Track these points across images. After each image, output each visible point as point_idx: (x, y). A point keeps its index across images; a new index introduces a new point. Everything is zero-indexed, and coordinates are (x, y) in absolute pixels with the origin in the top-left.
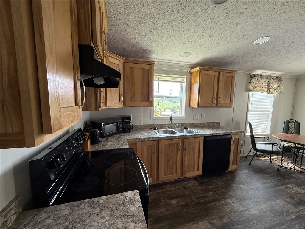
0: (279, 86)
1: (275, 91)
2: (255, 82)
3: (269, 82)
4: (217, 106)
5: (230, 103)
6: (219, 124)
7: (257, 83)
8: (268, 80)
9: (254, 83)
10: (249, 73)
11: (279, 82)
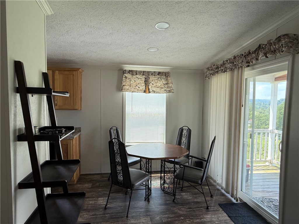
0: (166, 84)
1: (162, 90)
8: (144, 76)
11: (165, 78)
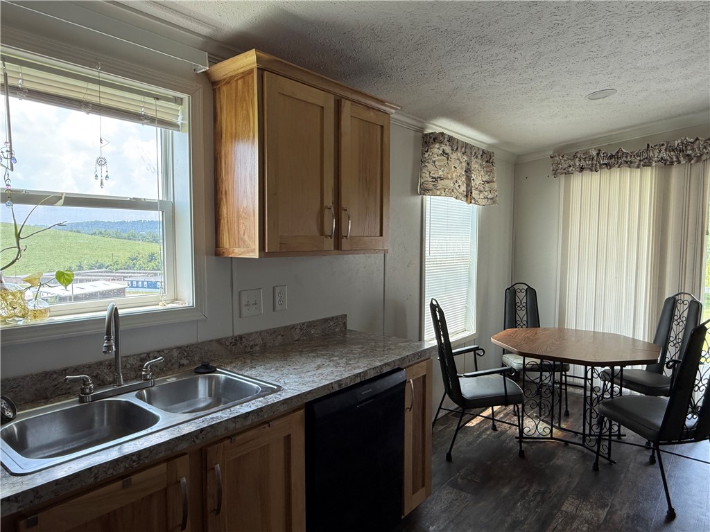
0: (488, 182)
1: (482, 196)
2: (439, 160)
3: (468, 164)
4: (338, 246)
5: (381, 235)
6: (345, 324)
7: (442, 164)
8: (465, 157)
9: (434, 162)
10: (420, 125)
11: (486, 167)
